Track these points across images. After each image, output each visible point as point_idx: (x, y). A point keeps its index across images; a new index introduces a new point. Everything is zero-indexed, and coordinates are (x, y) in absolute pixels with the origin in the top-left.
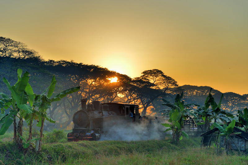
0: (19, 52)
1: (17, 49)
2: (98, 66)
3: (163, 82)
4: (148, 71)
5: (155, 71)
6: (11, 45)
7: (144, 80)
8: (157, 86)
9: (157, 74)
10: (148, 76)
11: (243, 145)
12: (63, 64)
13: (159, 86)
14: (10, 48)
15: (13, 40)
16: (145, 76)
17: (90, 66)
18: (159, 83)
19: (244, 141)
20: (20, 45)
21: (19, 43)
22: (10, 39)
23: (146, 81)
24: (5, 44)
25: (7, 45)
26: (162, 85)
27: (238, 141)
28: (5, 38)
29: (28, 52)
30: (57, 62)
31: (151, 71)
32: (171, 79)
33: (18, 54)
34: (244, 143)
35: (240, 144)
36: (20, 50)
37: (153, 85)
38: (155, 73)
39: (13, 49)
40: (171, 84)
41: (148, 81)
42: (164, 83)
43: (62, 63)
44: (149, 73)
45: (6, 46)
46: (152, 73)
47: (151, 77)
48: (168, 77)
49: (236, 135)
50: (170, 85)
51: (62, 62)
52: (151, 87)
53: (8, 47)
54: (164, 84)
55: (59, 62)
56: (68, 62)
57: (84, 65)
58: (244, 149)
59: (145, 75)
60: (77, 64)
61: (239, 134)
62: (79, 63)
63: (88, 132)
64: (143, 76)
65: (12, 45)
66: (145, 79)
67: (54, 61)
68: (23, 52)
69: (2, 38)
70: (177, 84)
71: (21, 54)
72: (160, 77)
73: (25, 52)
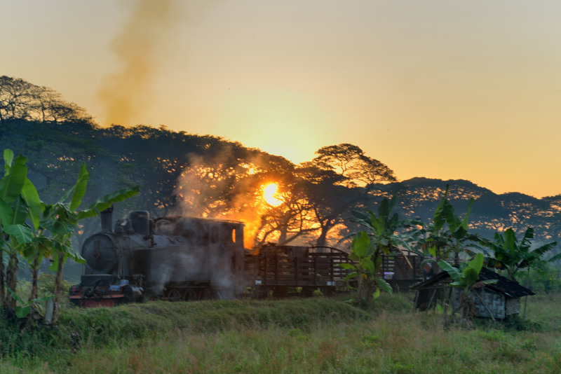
0: (44, 109)
1: (38, 102)
2: (219, 138)
3: (362, 172)
4: (330, 147)
5: (345, 148)
6: (25, 93)
7: (321, 168)
8: (351, 181)
9: (348, 153)
10: (329, 159)
11: (502, 308)
12: (143, 134)
13: (354, 180)
14: (23, 100)
15: (29, 82)
16: (324, 158)
17: (203, 137)
18: (353, 174)
19: (503, 298)
20: (45, 94)
21: (44, 89)
22: (24, 81)
23: (326, 169)
24: (12, 91)
25: (17, 94)
26: (362, 178)
27: (491, 298)
28: (12, 79)
29: (63, 108)
30: (131, 130)
31: (335, 147)
32: (381, 165)
33: (42, 113)
34: (503, 303)
35: (494, 305)
36: (45, 104)
37: (341, 178)
38: (344, 152)
39: (29, 103)
40: (381, 175)
41: (329, 169)
42: (365, 173)
43: (140, 131)
44: (332, 152)
45: (15, 96)
46: (339, 153)
47: (337, 161)
48: (374, 160)
49: (487, 286)
50: (378, 177)
51: (141, 129)
52: (337, 183)
53: (18, 98)
54: (365, 175)
55: (135, 129)
56: (154, 129)
57: (188, 136)
58: (502, 316)
59: (322, 157)
60: (174, 133)
61: (492, 284)
62: (177, 131)
63: (114, 283)
64: (319, 158)
65: (27, 95)
66: (324, 165)
67: (123, 127)
68: (52, 108)
69: (5, 78)
70: (394, 176)
71: (47, 113)
72: (357, 160)
73: (56, 108)
